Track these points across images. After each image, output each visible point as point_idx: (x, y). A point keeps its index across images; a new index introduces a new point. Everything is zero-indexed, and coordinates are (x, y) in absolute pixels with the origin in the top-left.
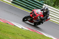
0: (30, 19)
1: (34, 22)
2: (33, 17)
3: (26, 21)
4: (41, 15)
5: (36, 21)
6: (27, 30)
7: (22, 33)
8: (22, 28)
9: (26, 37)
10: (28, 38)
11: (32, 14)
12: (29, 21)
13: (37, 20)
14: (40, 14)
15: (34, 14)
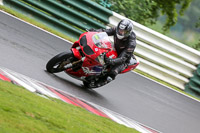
0: (71, 65)
1: (84, 74)
2: (83, 59)
3: (58, 70)
4: (109, 50)
5: (92, 72)
6: (53, 99)
7: (38, 107)
8: (37, 92)
9: (51, 125)
10: (58, 126)
11: (78, 48)
12: (69, 72)
13: (95, 69)
14: (106, 47)
15: (88, 49)
